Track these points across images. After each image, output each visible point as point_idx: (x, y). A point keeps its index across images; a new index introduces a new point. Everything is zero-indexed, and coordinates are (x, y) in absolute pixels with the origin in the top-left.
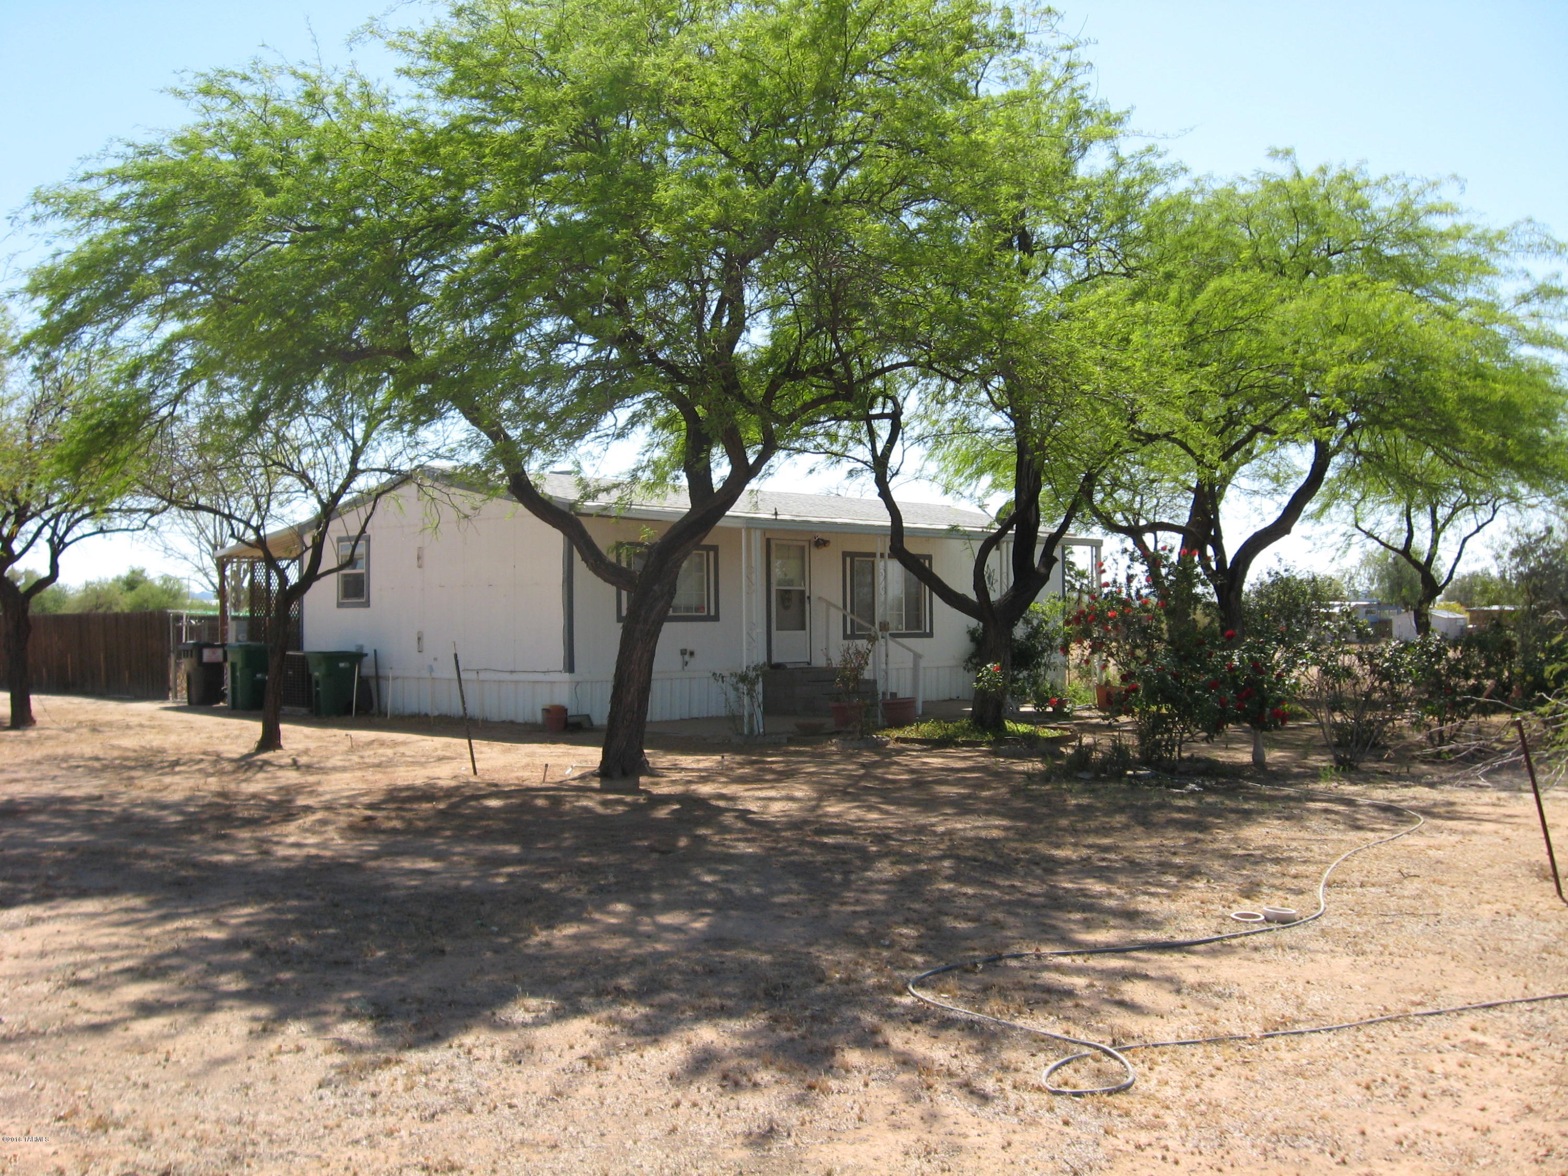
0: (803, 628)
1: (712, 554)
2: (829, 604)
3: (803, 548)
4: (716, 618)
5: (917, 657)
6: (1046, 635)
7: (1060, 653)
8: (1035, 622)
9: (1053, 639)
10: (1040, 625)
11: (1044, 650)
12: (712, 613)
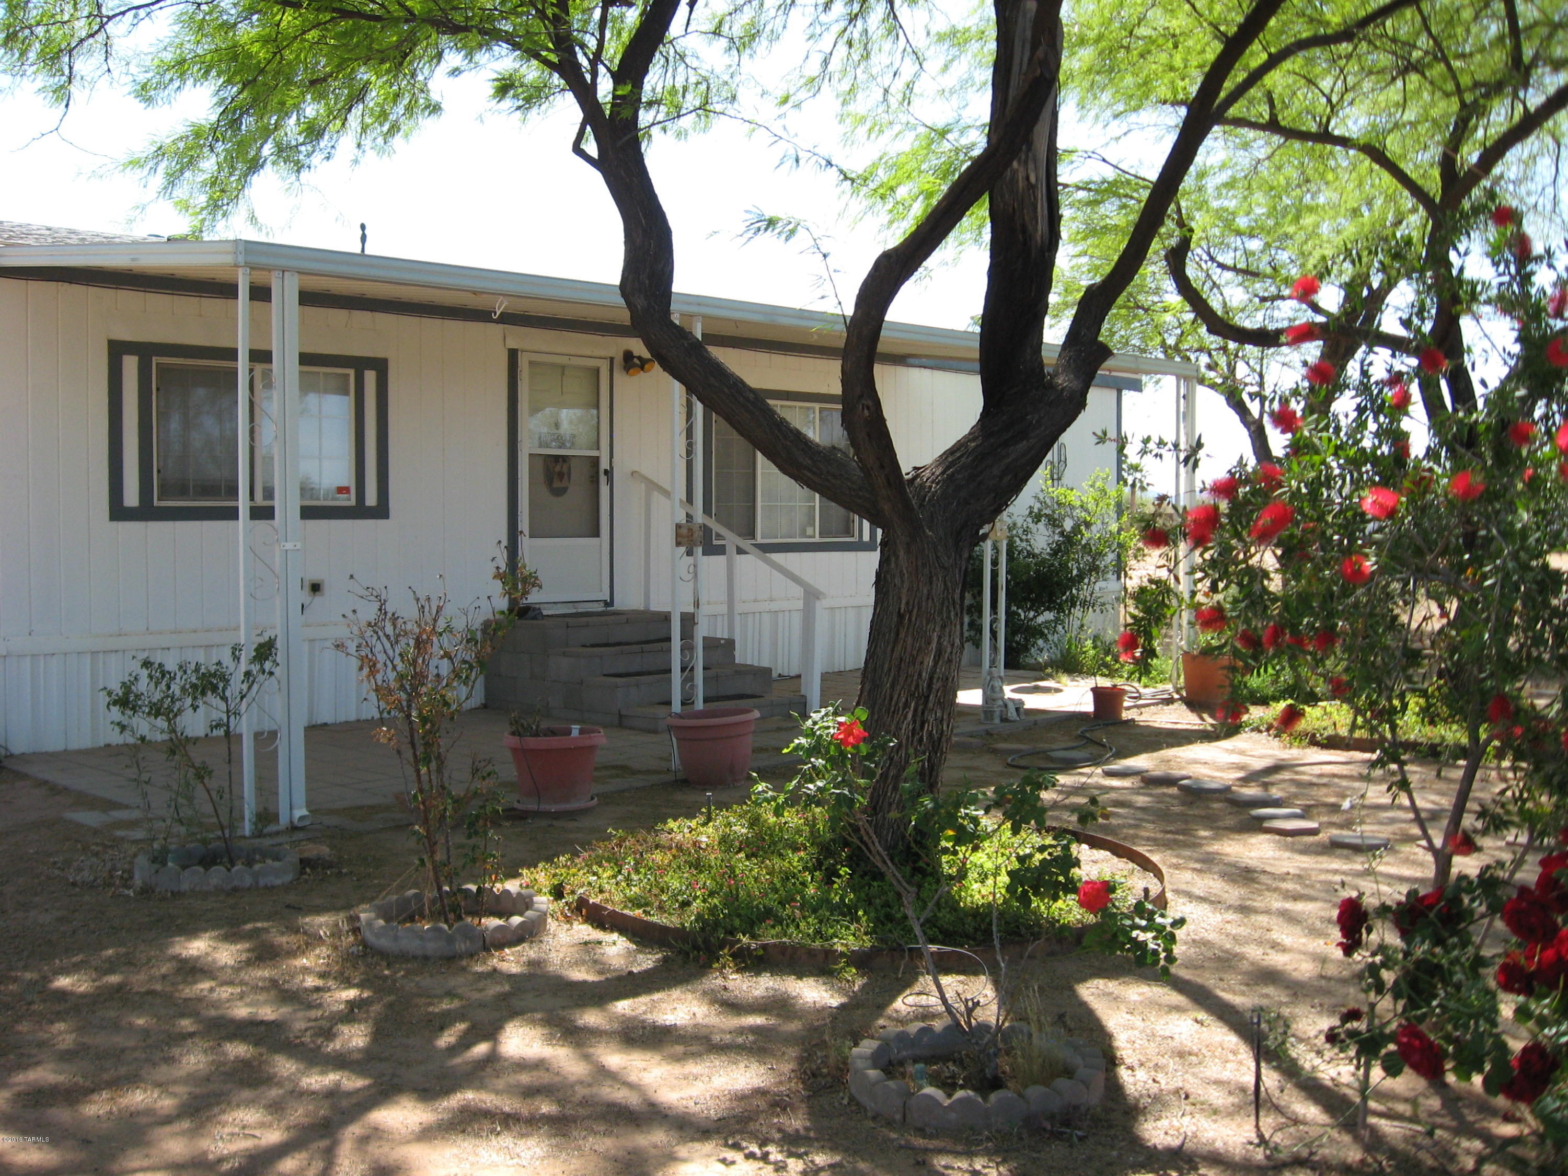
0: (596, 533)
1: (370, 377)
2: (652, 486)
3: (597, 371)
4: (381, 511)
5: (812, 595)
6: (1087, 548)
7: (1111, 577)
8: (1068, 525)
9: (1100, 554)
10: (1076, 529)
11: (1081, 577)
12: (371, 499)
